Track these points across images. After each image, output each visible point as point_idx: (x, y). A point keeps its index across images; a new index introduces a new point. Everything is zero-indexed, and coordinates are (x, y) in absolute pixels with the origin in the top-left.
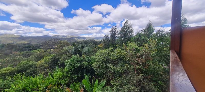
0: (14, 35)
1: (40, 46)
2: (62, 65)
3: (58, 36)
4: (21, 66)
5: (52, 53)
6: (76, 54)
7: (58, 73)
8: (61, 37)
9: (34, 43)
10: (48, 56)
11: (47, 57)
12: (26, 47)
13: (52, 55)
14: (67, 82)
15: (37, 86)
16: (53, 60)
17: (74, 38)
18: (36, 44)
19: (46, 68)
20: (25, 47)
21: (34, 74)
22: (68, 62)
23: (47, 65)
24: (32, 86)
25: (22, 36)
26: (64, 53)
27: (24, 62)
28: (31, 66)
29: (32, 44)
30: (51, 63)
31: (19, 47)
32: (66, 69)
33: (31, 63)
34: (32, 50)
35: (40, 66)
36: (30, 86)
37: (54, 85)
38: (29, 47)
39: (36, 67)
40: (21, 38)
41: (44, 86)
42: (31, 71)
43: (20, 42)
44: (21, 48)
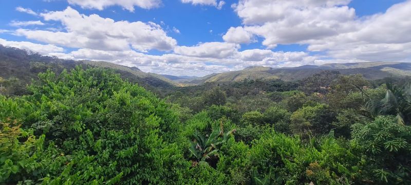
1: (296, 86)
2: (344, 133)
3: (333, 65)
4: (269, 114)
5: (319, 100)
7: (331, 145)
8: (341, 68)
9: (286, 80)
10: (313, 106)
11: (310, 108)
12: (275, 86)
13: (321, 106)
14: (353, 174)
15: (292, 154)
16: (322, 116)
18: (289, 81)
19: (305, 127)
20: (273, 86)
21: (285, 130)
22: (361, 129)
23: (308, 123)
24: (285, 150)
25: (271, 68)
26: (348, 106)
27: (274, 108)
28: (281, 117)
29: (283, 81)
30: (316, 121)
31: (267, 84)
32: (353, 143)
33: (282, 111)
34: (282, 91)
35: (296, 121)
36: (282, 149)
37: (324, 167)
38: (279, 86)
39: (289, 122)
40: (271, 71)
41: (303, 159)
42: (281, 126)
43: (269, 78)
44: (268, 86)
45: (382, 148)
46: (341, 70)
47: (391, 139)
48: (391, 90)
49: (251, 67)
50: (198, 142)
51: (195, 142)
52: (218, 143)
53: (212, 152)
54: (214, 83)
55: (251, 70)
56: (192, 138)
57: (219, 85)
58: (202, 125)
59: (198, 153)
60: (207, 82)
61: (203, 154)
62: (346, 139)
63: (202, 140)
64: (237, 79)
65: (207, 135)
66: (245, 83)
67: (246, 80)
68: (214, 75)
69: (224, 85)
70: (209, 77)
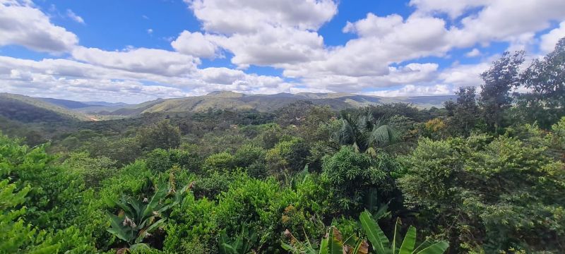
0: (234, 93)
1: (272, 117)
2: (316, 167)
3: (307, 94)
4: (242, 155)
5: (294, 134)
6: (350, 142)
7: (306, 182)
8: (314, 97)
9: (261, 111)
10: (288, 140)
11: (285, 143)
12: (249, 117)
13: (295, 139)
14: (324, 209)
15: (267, 201)
16: (297, 151)
17: (344, 98)
18: (264, 111)
19: (281, 166)
20: (247, 118)
21: (260, 174)
22: (330, 160)
23: (284, 162)
24: (259, 198)
25: (244, 95)
26: (320, 137)
27: (247, 148)
28: (256, 157)
29: (258, 112)
30: (292, 158)
31: (240, 116)
32: (324, 177)
33: (256, 150)
34: (258, 124)
35: (272, 161)
36: (256, 197)
37: (298, 209)
38: (254, 118)
39: (265, 162)
40: (244, 99)
41: (279, 205)
42: (256, 168)
43: (241, 107)
44: (241, 118)
45: (345, 178)
46: (314, 100)
47: (350, 168)
48: (347, 120)
49: (218, 92)
50: (128, 213)
51: (121, 215)
52: (165, 209)
53: (155, 225)
54: (159, 114)
55: (217, 96)
56: (115, 210)
57: (168, 117)
58: (134, 184)
59: (129, 232)
60: (148, 113)
61: (137, 233)
62: (318, 174)
63: (136, 207)
64: (197, 109)
65: (146, 199)
66: (209, 114)
67: (210, 110)
68: (160, 101)
69: (177, 116)
70: (151, 104)
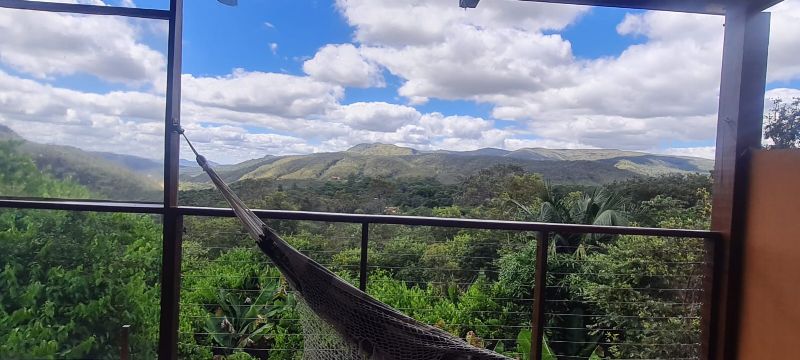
0: (397, 147)
3: (537, 151)
8: (550, 157)
12: (421, 193)
17: (617, 160)
20: (418, 193)
25: (414, 151)
29: (439, 184)
31: (404, 190)
38: (431, 194)
40: (415, 158)
42: (410, 274)
43: (409, 174)
44: (407, 194)
49: (367, 146)
50: (226, 313)
51: (218, 314)
52: (273, 313)
53: (259, 330)
54: (267, 182)
55: (366, 153)
56: (211, 306)
57: (281, 189)
58: (234, 277)
59: (226, 338)
60: (248, 181)
61: (236, 342)
63: (236, 308)
64: (329, 175)
65: (248, 300)
66: (350, 184)
67: (352, 177)
68: (270, 160)
69: (295, 187)
70: (254, 165)
